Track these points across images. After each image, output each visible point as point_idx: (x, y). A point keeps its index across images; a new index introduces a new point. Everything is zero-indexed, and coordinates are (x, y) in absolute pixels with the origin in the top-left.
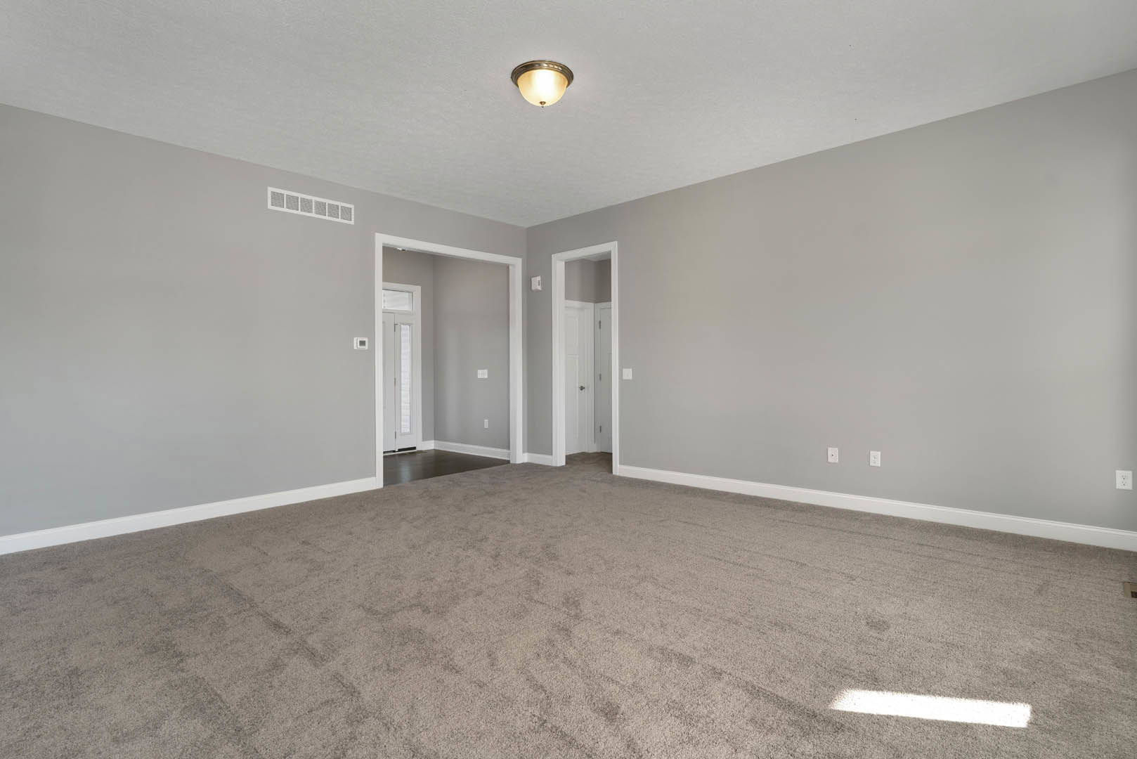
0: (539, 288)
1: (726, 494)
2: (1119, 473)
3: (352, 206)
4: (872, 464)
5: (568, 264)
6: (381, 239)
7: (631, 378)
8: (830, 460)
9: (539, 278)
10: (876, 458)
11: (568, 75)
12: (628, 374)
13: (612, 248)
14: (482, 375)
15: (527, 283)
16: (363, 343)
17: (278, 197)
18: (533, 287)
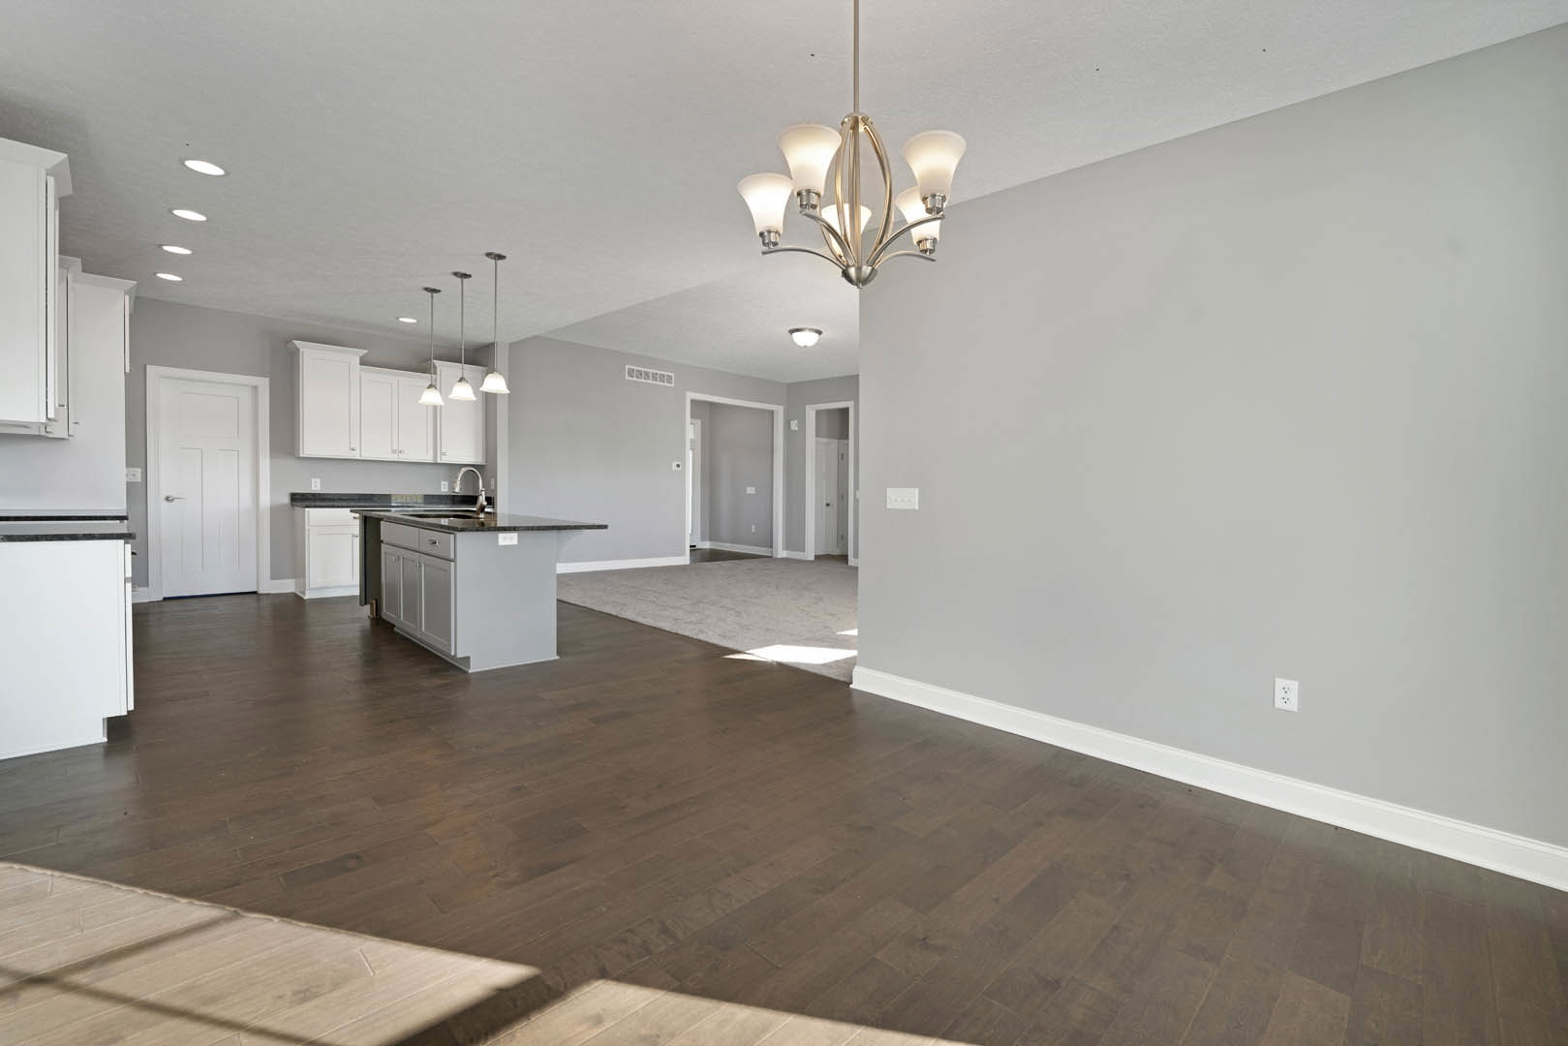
0: (796, 429)
3: (673, 374)
5: (818, 412)
6: (690, 395)
9: (796, 422)
11: (820, 333)
13: (850, 405)
14: (751, 490)
15: (787, 424)
16: (678, 466)
17: (631, 372)
18: (792, 429)
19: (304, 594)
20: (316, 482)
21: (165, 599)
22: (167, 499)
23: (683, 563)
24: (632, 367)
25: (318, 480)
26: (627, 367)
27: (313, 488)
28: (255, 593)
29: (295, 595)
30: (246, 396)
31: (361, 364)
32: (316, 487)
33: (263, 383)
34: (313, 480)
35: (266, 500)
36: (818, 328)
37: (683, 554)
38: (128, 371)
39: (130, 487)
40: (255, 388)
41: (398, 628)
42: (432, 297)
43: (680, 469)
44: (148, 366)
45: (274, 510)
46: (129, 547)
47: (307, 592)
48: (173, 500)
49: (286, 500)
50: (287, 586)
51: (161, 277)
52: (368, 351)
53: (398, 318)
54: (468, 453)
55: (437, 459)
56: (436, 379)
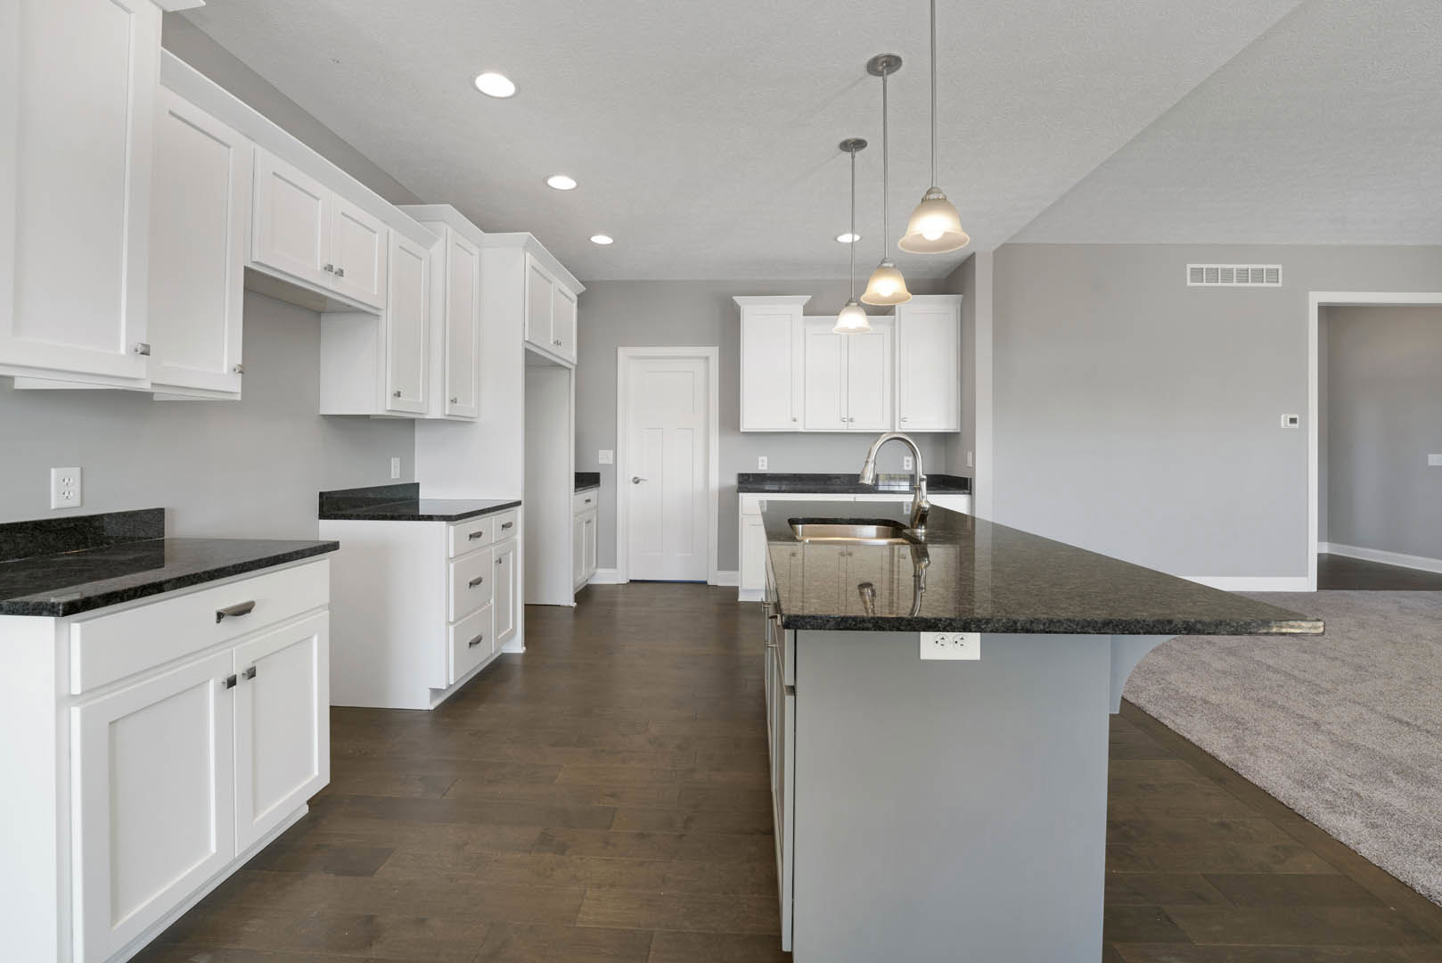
6: (1317, 298)
16: (1294, 421)
17: (1197, 274)
20: (763, 461)
21: (631, 582)
22: (635, 481)
23: (1306, 590)
24: (1200, 266)
25: (765, 459)
26: (1189, 266)
27: (760, 468)
28: (704, 582)
30: (699, 368)
31: (805, 315)
32: (763, 466)
33: (714, 353)
34: (760, 458)
35: (715, 483)
37: (1303, 573)
40: (706, 360)
42: (853, 157)
43: (1297, 425)
44: (618, 347)
45: (723, 492)
47: (740, 593)
48: (639, 482)
49: (734, 482)
50: (732, 579)
51: (596, 241)
52: (810, 297)
53: (836, 239)
54: (936, 417)
55: (894, 429)
56: (895, 320)
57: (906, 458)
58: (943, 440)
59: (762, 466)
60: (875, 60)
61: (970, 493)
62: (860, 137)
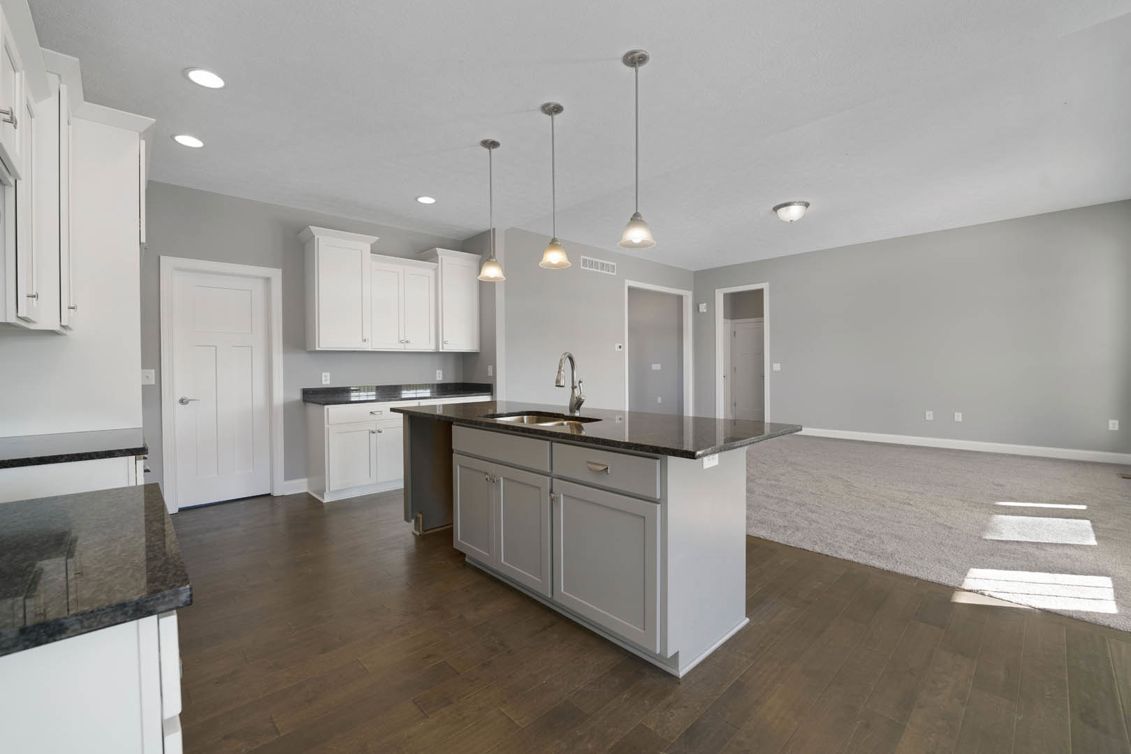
0: (705, 311)
1: (832, 438)
2: (1111, 422)
3: (614, 264)
4: (956, 420)
5: (725, 295)
6: (629, 283)
7: (779, 369)
8: (927, 418)
9: (705, 304)
10: (959, 417)
11: (807, 205)
12: (777, 367)
13: (764, 286)
14: (656, 367)
15: (696, 308)
16: (620, 347)
17: (585, 261)
18: (701, 310)
19: (323, 497)
20: (326, 376)
21: (181, 510)
22: (182, 401)
24: (586, 258)
25: (328, 374)
26: (583, 256)
27: (324, 383)
28: (269, 495)
29: (308, 497)
30: (259, 287)
31: (372, 253)
33: (276, 275)
34: (324, 374)
35: (279, 397)
36: (806, 200)
38: (143, 240)
39: (146, 389)
40: (268, 280)
41: (471, 558)
42: (490, 152)
43: (621, 350)
44: (161, 257)
45: (287, 407)
46: (141, 463)
47: (325, 496)
48: (187, 403)
49: (298, 396)
50: (299, 486)
51: (180, 142)
52: (378, 238)
53: (416, 199)
54: (461, 340)
55: (439, 348)
56: (438, 266)
57: (438, 372)
58: (463, 358)
59: (326, 380)
60: (547, 105)
61: (492, 395)
62: (496, 140)
